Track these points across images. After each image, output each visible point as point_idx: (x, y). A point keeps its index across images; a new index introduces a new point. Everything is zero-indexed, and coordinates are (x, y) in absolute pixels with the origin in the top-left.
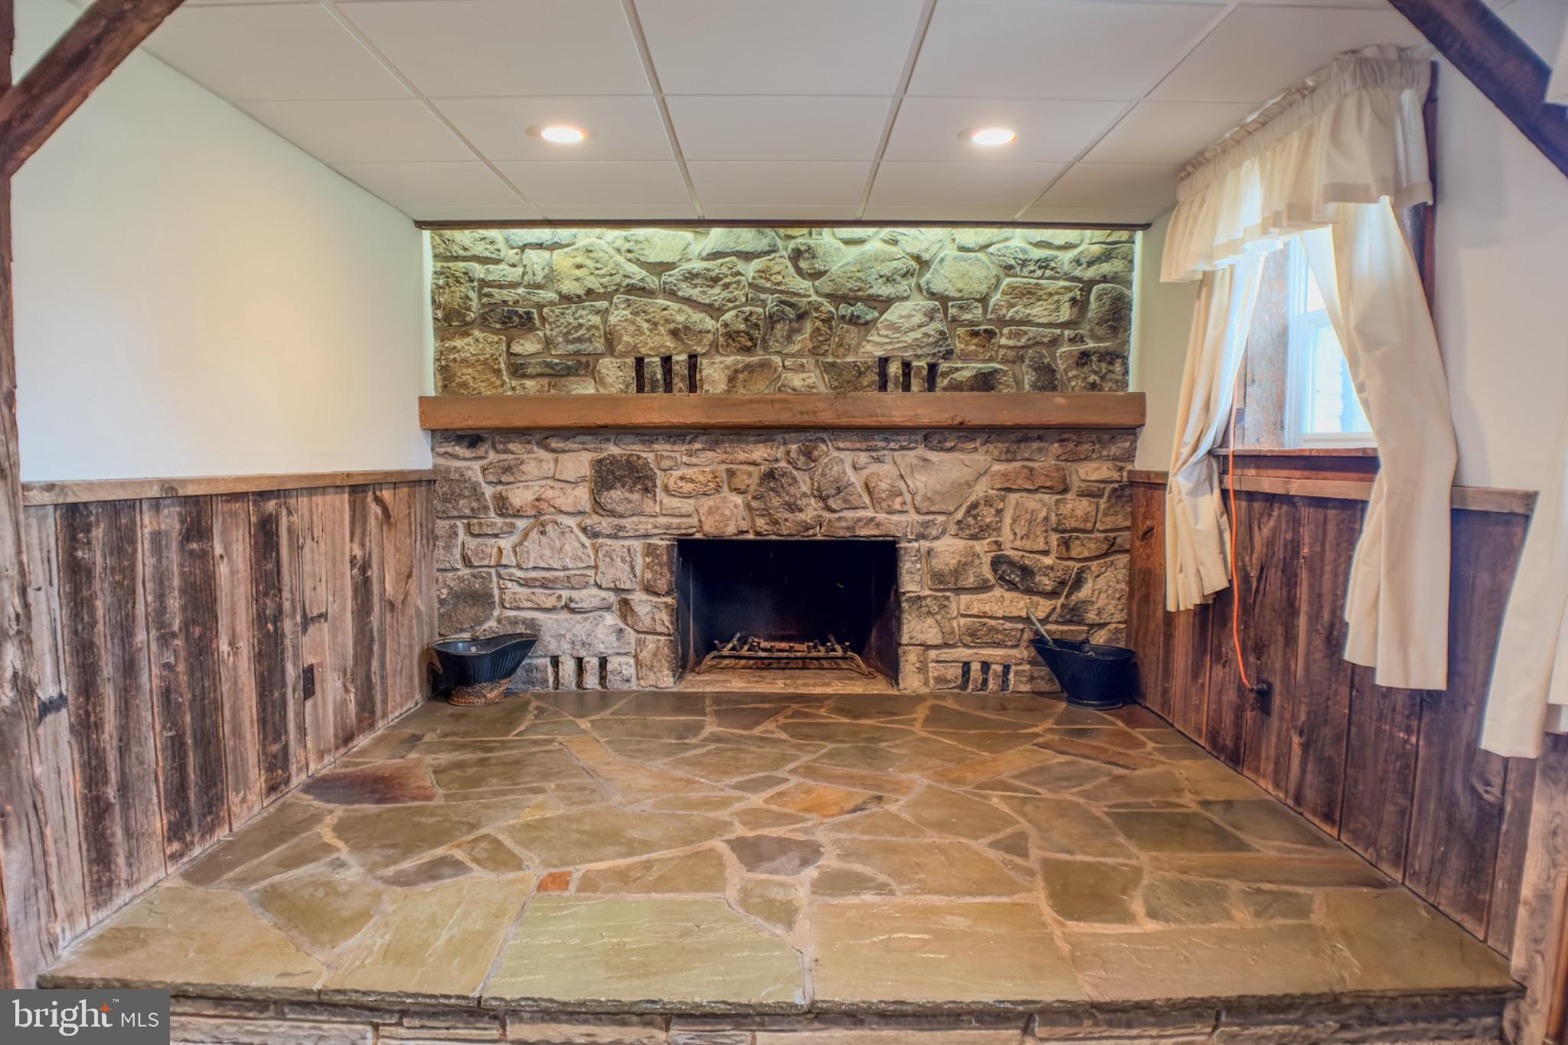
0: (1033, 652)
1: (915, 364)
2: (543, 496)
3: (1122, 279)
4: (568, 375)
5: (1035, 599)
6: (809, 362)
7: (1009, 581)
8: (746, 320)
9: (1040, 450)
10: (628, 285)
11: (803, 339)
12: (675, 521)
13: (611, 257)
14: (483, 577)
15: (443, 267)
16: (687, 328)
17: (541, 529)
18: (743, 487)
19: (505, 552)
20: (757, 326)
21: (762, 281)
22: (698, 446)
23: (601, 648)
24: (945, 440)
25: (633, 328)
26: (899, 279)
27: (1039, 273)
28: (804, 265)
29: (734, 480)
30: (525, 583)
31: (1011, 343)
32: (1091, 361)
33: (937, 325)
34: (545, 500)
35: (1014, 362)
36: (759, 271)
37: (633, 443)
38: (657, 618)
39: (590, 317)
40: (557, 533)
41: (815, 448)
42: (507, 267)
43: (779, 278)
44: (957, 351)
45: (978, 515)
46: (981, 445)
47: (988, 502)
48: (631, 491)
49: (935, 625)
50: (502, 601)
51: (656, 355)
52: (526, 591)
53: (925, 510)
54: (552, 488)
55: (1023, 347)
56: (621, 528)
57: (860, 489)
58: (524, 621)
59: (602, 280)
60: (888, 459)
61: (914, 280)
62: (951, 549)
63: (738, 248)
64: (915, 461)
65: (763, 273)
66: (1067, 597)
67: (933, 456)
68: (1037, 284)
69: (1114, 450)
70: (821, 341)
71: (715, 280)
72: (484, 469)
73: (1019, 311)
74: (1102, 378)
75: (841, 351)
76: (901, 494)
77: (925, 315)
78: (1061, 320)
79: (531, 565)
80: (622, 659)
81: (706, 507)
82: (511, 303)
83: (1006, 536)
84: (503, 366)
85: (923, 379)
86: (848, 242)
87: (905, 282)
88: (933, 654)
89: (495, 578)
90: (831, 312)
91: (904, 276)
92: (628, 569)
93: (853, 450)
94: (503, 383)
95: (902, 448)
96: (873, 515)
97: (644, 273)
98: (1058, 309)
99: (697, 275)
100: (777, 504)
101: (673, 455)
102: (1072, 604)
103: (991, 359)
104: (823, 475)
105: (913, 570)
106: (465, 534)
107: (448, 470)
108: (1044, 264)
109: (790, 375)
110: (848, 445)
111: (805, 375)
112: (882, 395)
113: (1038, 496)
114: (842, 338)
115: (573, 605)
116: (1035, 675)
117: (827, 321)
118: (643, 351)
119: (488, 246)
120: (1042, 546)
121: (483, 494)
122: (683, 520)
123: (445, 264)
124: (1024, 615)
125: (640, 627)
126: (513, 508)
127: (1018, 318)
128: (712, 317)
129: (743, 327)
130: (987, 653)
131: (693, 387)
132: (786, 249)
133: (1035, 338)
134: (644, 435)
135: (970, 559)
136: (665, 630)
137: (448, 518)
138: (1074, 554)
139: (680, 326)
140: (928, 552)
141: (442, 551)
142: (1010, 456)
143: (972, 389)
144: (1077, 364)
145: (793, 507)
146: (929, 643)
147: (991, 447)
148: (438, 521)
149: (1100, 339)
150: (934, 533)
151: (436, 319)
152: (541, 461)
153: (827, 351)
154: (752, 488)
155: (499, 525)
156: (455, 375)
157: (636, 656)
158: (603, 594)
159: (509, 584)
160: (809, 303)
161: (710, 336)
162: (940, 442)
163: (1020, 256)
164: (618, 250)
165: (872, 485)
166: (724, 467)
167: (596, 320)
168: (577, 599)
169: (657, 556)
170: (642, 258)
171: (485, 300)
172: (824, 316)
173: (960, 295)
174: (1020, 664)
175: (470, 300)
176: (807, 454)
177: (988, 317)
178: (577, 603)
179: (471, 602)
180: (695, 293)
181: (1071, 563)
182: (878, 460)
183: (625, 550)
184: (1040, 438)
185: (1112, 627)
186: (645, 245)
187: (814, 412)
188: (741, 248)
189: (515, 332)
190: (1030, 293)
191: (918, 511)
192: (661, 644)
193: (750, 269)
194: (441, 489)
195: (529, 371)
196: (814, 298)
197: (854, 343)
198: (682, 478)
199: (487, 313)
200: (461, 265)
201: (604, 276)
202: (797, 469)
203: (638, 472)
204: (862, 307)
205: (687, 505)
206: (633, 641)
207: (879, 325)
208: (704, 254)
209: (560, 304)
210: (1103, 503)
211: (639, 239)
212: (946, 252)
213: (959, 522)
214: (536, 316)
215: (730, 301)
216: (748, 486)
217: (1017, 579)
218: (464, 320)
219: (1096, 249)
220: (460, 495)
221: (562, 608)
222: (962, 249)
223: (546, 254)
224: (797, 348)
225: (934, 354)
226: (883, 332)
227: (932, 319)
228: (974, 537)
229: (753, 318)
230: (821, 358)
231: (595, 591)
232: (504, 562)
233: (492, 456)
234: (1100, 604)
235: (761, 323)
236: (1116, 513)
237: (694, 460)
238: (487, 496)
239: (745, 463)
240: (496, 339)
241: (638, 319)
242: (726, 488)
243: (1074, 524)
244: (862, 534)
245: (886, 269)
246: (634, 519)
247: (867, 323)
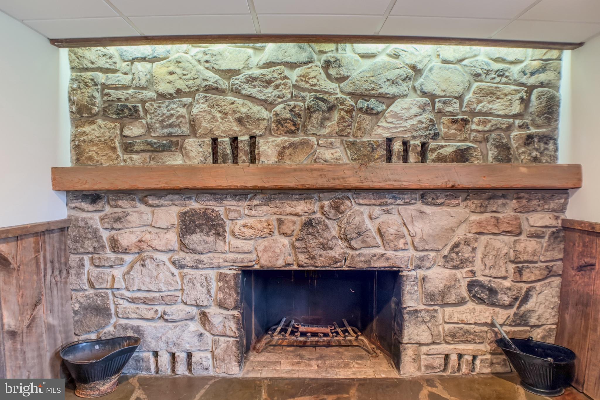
0: (494, 345)
1: (412, 142)
2: (143, 239)
3: (552, 85)
4: (163, 151)
5: (497, 309)
6: (336, 141)
7: (480, 298)
8: (291, 111)
9: (504, 205)
10: (206, 86)
11: (332, 125)
12: (240, 256)
13: (194, 66)
14: (102, 296)
15: (77, 76)
16: (248, 117)
17: (142, 262)
18: (289, 232)
19: (116, 279)
20: (299, 115)
21: (303, 83)
22: (256, 202)
23: (188, 347)
24: (437, 198)
25: (209, 117)
26: (400, 82)
27: (498, 79)
28: (332, 72)
29: (284, 227)
30: (133, 301)
31: (480, 128)
32: (534, 141)
33: (428, 115)
34: (144, 242)
35: (480, 142)
36: (301, 76)
37: (209, 200)
38: (227, 326)
39: (178, 109)
40: (154, 266)
41: (342, 203)
42: (121, 75)
43: (315, 81)
44: (442, 134)
45: (459, 252)
46: (463, 201)
47: (467, 243)
48: (208, 235)
49: (427, 330)
50: (117, 313)
51: (226, 137)
52: (133, 306)
53: (421, 249)
54: (150, 233)
55: (488, 131)
56: (200, 262)
57: (374, 233)
58: (132, 328)
59: (187, 83)
60: (395, 211)
61: (411, 83)
62: (440, 276)
63: (285, 60)
64: (414, 213)
65: (304, 77)
66: (518, 308)
67: (428, 209)
68: (497, 87)
69: (552, 205)
70: (346, 126)
71: (269, 82)
72: (102, 219)
73: (484, 106)
74: (541, 153)
75: (359, 133)
76: (404, 237)
77: (419, 107)
78: (513, 113)
79: (135, 288)
80: (202, 354)
81: (262, 247)
82: (123, 100)
83: (478, 266)
84: (117, 145)
85: (417, 153)
86: (364, 56)
87: (405, 84)
88: (424, 349)
89: (111, 297)
90: (352, 106)
91: (404, 80)
92: (205, 290)
93: (370, 205)
94: (118, 157)
95: (406, 203)
96: (384, 252)
97: (217, 77)
98: (510, 105)
99: (256, 79)
100: (314, 244)
101: (238, 208)
102: (522, 312)
103: (465, 140)
104: (348, 223)
105: (412, 291)
106: (91, 264)
107: (76, 220)
108: (501, 74)
109: (322, 150)
110: (366, 201)
111: (333, 151)
112: (390, 165)
113: (501, 237)
114: (360, 123)
115: (166, 317)
116: (495, 361)
117: (349, 112)
118: (217, 133)
119: (108, 60)
120: (503, 274)
121: (102, 237)
122: (246, 256)
123: (79, 74)
124: (489, 321)
125: (215, 332)
126: (122, 247)
127: (484, 110)
128: (266, 109)
129: (289, 116)
130: (462, 347)
131: (253, 160)
132: (320, 61)
133: (496, 125)
134: (216, 194)
135: (453, 283)
136: (233, 335)
137: (78, 253)
138: (524, 279)
139: (244, 116)
140: (424, 279)
141: (74, 277)
142: (482, 209)
143: (453, 161)
144: (525, 144)
145: (325, 247)
146: (422, 342)
147: (469, 203)
148: (72, 256)
149: (538, 126)
150: (428, 265)
151: (72, 112)
152: (141, 213)
153: (349, 133)
154: (295, 233)
155: (113, 259)
156: (84, 151)
157: (212, 352)
158: (188, 309)
159: (121, 301)
160: (337, 99)
161: (265, 123)
162: (433, 199)
163: (485, 67)
164: (199, 61)
165: (383, 230)
166: (275, 217)
167: (183, 111)
168: (169, 313)
169: (226, 282)
170: (216, 67)
171: (105, 98)
172: (347, 108)
173: (444, 94)
174: (484, 355)
175: (95, 98)
176: (336, 208)
177: (463, 109)
178: (169, 315)
179: (95, 313)
180: (254, 92)
181: (522, 285)
182: (387, 212)
183: (203, 278)
184: (504, 196)
185: (547, 327)
186: (219, 57)
187: (343, 178)
188: (288, 59)
189: (126, 120)
190: (492, 93)
191: (416, 249)
192: (230, 344)
193: (294, 75)
194: (72, 232)
195: (136, 148)
196: (340, 95)
197: (368, 127)
198: (244, 226)
199: (106, 107)
200: (89, 74)
201: (188, 80)
202: (328, 219)
203: (212, 221)
204: (375, 102)
205: (248, 245)
206: (210, 342)
207: (386, 114)
208: (261, 63)
209: (157, 100)
210: (545, 241)
211: (214, 53)
212: (433, 63)
213: (445, 257)
214: (140, 109)
215: (279, 97)
216: (293, 231)
217: (485, 297)
218: (91, 113)
219: (536, 64)
220: (85, 238)
221: (159, 318)
222: (445, 62)
223: (148, 65)
224: (328, 131)
225: (426, 136)
226: (389, 120)
227: (424, 111)
228: (456, 267)
229: (296, 110)
230: (345, 139)
231: (182, 307)
232: (116, 286)
233: (108, 209)
234: (540, 312)
235: (301, 113)
236: (554, 249)
237: (253, 213)
238: (105, 239)
239: (291, 214)
240: (113, 125)
241: (213, 110)
242: (276, 232)
243: (526, 258)
244: (376, 266)
245: (392, 75)
246: (210, 255)
247: (378, 113)
